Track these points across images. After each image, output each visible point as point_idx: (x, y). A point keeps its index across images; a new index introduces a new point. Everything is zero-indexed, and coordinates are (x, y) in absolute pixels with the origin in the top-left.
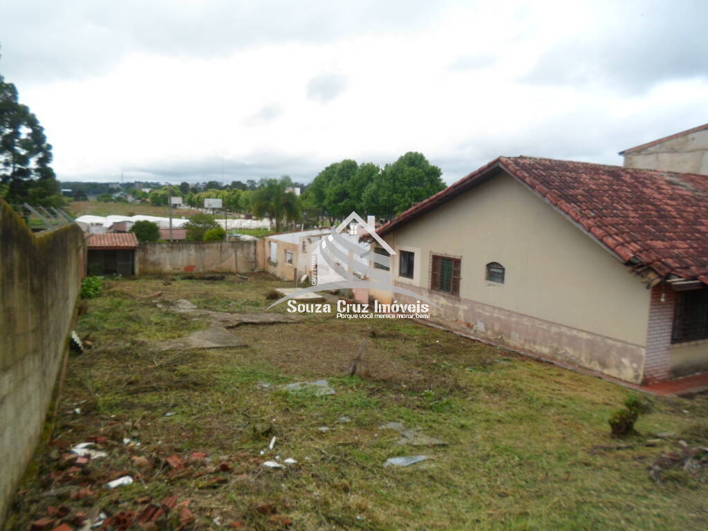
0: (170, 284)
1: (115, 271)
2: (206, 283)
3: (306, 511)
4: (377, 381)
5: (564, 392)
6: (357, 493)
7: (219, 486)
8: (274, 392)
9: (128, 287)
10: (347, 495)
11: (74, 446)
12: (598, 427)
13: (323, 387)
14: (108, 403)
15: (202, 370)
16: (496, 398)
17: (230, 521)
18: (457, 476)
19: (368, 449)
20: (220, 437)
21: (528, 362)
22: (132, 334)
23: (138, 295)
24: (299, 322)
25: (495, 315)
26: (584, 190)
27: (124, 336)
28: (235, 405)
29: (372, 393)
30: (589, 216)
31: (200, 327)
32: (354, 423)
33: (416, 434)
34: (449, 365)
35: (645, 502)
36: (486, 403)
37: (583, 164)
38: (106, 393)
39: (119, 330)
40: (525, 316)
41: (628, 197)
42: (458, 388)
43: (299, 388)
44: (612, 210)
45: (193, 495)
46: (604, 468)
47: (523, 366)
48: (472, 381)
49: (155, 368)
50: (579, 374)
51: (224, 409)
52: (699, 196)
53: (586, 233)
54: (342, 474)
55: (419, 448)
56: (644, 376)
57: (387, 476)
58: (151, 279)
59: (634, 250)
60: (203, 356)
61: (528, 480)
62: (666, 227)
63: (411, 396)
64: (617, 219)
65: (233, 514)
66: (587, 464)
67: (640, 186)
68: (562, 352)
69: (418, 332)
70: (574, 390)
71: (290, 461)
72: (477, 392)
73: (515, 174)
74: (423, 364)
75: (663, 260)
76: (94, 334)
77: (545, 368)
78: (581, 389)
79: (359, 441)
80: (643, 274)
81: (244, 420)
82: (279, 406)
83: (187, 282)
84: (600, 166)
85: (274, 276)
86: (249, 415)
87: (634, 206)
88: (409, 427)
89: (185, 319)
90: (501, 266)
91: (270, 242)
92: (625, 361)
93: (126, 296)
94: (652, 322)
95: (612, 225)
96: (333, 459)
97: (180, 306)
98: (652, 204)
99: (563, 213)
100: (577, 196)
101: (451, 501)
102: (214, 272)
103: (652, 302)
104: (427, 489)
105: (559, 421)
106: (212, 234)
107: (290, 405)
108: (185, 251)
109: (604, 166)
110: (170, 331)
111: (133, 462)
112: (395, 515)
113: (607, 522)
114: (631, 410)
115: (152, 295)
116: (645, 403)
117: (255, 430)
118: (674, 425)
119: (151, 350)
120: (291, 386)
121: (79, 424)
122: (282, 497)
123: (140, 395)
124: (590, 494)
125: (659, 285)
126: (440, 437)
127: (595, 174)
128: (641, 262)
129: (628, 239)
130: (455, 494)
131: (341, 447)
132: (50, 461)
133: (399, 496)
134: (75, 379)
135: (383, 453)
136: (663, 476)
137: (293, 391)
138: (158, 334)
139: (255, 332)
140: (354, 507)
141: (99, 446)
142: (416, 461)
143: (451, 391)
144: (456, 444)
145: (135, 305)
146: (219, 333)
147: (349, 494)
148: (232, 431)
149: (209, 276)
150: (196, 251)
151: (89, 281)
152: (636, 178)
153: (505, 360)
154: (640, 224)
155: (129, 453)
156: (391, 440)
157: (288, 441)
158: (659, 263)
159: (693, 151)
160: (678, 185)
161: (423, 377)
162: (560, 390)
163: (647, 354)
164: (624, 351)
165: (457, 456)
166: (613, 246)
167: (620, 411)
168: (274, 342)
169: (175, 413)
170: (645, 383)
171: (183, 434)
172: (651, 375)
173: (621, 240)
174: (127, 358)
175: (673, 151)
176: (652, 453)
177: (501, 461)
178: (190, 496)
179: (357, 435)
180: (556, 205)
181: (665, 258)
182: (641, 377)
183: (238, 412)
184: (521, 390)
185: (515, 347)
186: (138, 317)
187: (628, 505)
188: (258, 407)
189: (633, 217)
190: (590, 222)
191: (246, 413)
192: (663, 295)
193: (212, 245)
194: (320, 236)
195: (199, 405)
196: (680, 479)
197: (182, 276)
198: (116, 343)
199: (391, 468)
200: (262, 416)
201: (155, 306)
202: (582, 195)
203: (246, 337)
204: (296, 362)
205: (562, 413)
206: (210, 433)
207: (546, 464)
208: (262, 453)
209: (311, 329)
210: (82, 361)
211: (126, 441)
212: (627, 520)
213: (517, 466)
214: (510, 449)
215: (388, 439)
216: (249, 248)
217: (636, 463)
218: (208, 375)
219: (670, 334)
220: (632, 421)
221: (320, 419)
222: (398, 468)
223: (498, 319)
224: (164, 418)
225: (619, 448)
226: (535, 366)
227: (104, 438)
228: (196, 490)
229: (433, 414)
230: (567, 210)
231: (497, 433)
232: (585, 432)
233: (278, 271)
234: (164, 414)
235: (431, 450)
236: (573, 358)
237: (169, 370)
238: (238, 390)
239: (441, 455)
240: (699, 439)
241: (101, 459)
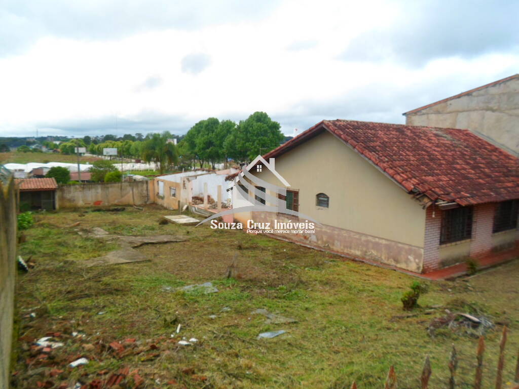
0: (84, 216)
1: (40, 207)
2: (111, 214)
3: (214, 371)
4: (247, 281)
5: (372, 281)
6: (244, 357)
7: (154, 359)
8: (175, 292)
9: (52, 220)
10: (238, 359)
11: (38, 340)
12: (394, 304)
13: (209, 287)
14: (55, 307)
15: (120, 280)
16: (327, 288)
17: (166, 381)
18: (306, 343)
19: (245, 328)
20: (141, 327)
21: (347, 262)
22: (63, 255)
23: (62, 225)
24: (185, 241)
25: (324, 230)
26: (380, 142)
27: (57, 258)
28: (148, 303)
29: (243, 289)
30: (384, 161)
31: (113, 248)
32: (233, 312)
33: (276, 316)
34: (294, 266)
35: (425, 350)
36: (321, 292)
37: (379, 124)
38: (51, 300)
39: (53, 253)
40: (343, 229)
41: (409, 147)
42: (302, 282)
43: (193, 289)
44: (399, 156)
45: (138, 366)
46: (399, 331)
47: (345, 265)
48: (310, 277)
49: (85, 280)
50: (381, 268)
51: (140, 307)
52: (455, 144)
53: (382, 172)
54: (230, 346)
55: (279, 325)
56: (423, 267)
57: (260, 346)
58: (69, 212)
59: (415, 183)
60: (119, 270)
61: (352, 341)
62: (434, 166)
63: (270, 290)
64: (403, 162)
65: (167, 376)
66: (388, 329)
67: (417, 138)
68: (369, 253)
69: (271, 244)
70: (378, 280)
71: (193, 340)
72: (315, 285)
73: (334, 132)
74: (276, 267)
75: (433, 189)
76: (34, 257)
77: (359, 265)
78: (382, 279)
79: (238, 323)
80: (420, 199)
81: (156, 314)
82: (180, 302)
83: (97, 213)
84: (390, 125)
85: (162, 206)
86: (159, 310)
87: (414, 152)
88: (271, 312)
89: (101, 242)
90: (326, 195)
91: (158, 181)
92: (411, 258)
93: (52, 227)
94: (427, 231)
95: (399, 167)
96: (223, 337)
97: (96, 232)
98: (425, 151)
99: (367, 159)
100: (376, 146)
101: (304, 358)
102: (116, 205)
103: (427, 217)
104: (287, 352)
105: (370, 301)
106: (111, 175)
107: (186, 301)
108: (93, 190)
109: (393, 125)
110: (92, 252)
111: (83, 348)
112: (270, 370)
113: (402, 364)
114: (415, 291)
115: (73, 225)
116: (423, 286)
117: (165, 320)
118: (442, 299)
119: (80, 267)
120: (186, 288)
121: (37, 324)
122: (196, 363)
123: (77, 301)
124: (391, 348)
125: (431, 206)
126: (292, 317)
127: (387, 131)
128: (419, 191)
129: (410, 176)
130: (306, 354)
131: (226, 328)
132: (23, 351)
133: (270, 357)
134: (26, 291)
135: (256, 330)
136: (436, 332)
137: (188, 291)
138: (83, 255)
139: (154, 250)
140: (244, 366)
141: (57, 339)
142: (278, 334)
143: (297, 285)
144: (304, 321)
145: (62, 233)
146: (128, 252)
147: (239, 359)
148: (148, 323)
149: (113, 208)
150: (102, 189)
151: (23, 216)
152: (414, 133)
153: (331, 261)
154: (417, 165)
155: (79, 342)
156: (260, 321)
157: (189, 326)
158: (430, 192)
159: (450, 113)
160: (442, 136)
161: (277, 276)
162: (369, 280)
163: (424, 252)
164: (409, 252)
165: (305, 329)
166: (400, 181)
167: (408, 293)
168: (169, 256)
169: (105, 312)
170: (424, 272)
171: (114, 326)
172: (428, 267)
173: (405, 177)
174: (63, 274)
175: (438, 112)
176: (429, 319)
177: (334, 330)
178: (137, 367)
179: (236, 319)
180: (362, 154)
181: (434, 188)
182: (421, 268)
183: (151, 308)
184: (343, 282)
185: (338, 252)
186: (64, 242)
187: (415, 353)
188: (164, 304)
189: (413, 161)
190: (385, 165)
191: (157, 309)
192: (434, 213)
193: (114, 185)
194: (196, 177)
195: (122, 305)
196: (446, 335)
197: (92, 209)
198: (52, 263)
199: (262, 340)
200: (169, 310)
201: (76, 233)
202: (379, 146)
203: (148, 254)
204: (187, 270)
205: (372, 296)
206: (132, 325)
207: (362, 330)
208: (172, 336)
209: (195, 246)
210: (28, 278)
211: (75, 334)
212: (414, 362)
213: (344, 333)
214: (339, 322)
215: (258, 320)
216: (142, 186)
217: (419, 326)
218: (125, 283)
219: (439, 238)
220: (416, 298)
221: (209, 310)
222: (266, 340)
223: (326, 233)
224: (98, 316)
225: (408, 317)
226: (352, 264)
227: (59, 333)
228: (140, 363)
229: (286, 301)
230: (369, 157)
231: (329, 312)
232: (386, 308)
233: (165, 203)
234: (97, 314)
235: (287, 326)
236: (377, 257)
237: (96, 281)
238: (149, 293)
239: (294, 329)
240: (458, 308)
241: (60, 348)
